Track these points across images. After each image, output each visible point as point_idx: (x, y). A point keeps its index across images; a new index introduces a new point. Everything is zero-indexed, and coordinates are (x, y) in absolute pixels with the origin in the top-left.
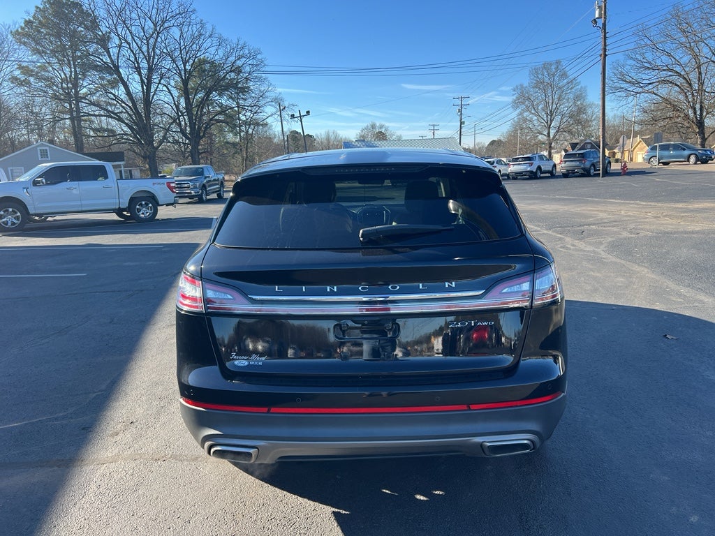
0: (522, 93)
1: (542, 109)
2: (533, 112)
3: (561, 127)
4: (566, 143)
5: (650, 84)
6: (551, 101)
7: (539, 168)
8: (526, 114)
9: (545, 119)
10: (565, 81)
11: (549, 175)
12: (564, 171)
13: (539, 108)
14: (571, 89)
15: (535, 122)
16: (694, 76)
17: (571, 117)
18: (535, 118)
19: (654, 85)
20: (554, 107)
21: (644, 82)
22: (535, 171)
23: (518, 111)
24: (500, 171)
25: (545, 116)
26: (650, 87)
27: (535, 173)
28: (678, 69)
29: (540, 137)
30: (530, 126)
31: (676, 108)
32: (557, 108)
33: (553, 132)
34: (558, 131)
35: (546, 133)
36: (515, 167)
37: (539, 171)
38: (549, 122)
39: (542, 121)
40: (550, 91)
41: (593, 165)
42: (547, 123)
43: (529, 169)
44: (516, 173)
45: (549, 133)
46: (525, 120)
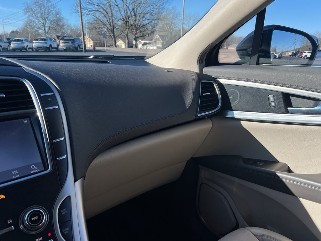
0: (28, 6)
1: (40, 16)
2: (35, 17)
3: (51, 27)
4: (54, 35)
5: (92, 11)
6: (44, 13)
7: (51, 45)
8: (31, 18)
9: (42, 22)
10: (50, 4)
11: (56, 50)
12: (65, 48)
13: (38, 15)
14: (54, 8)
15: (37, 23)
16: (109, 10)
17: (55, 22)
18: (36, 21)
19: (93, 12)
20: (46, 16)
21: (90, 9)
22: (49, 47)
23: (27, 15)
24: (27, 46)
25: (42, 20)
26: (92, 12)
27: (49, 48)
28: (102, 6)
29: (40, 31)
30: (34, 24)
31: (104, 24)
32: (47, 17)
33: (47, 29)
34: (49, 29)
35: (43, 29)
36: (37, 44)
37: (51, 48)
38: (44, 24)
39: (40, 23)
40: (42, 8)
41: (79, 46)
42: (43, 24)
43: (45, 46)
44: (38, 47)
45: (45, 29)
46: (31, 21)
